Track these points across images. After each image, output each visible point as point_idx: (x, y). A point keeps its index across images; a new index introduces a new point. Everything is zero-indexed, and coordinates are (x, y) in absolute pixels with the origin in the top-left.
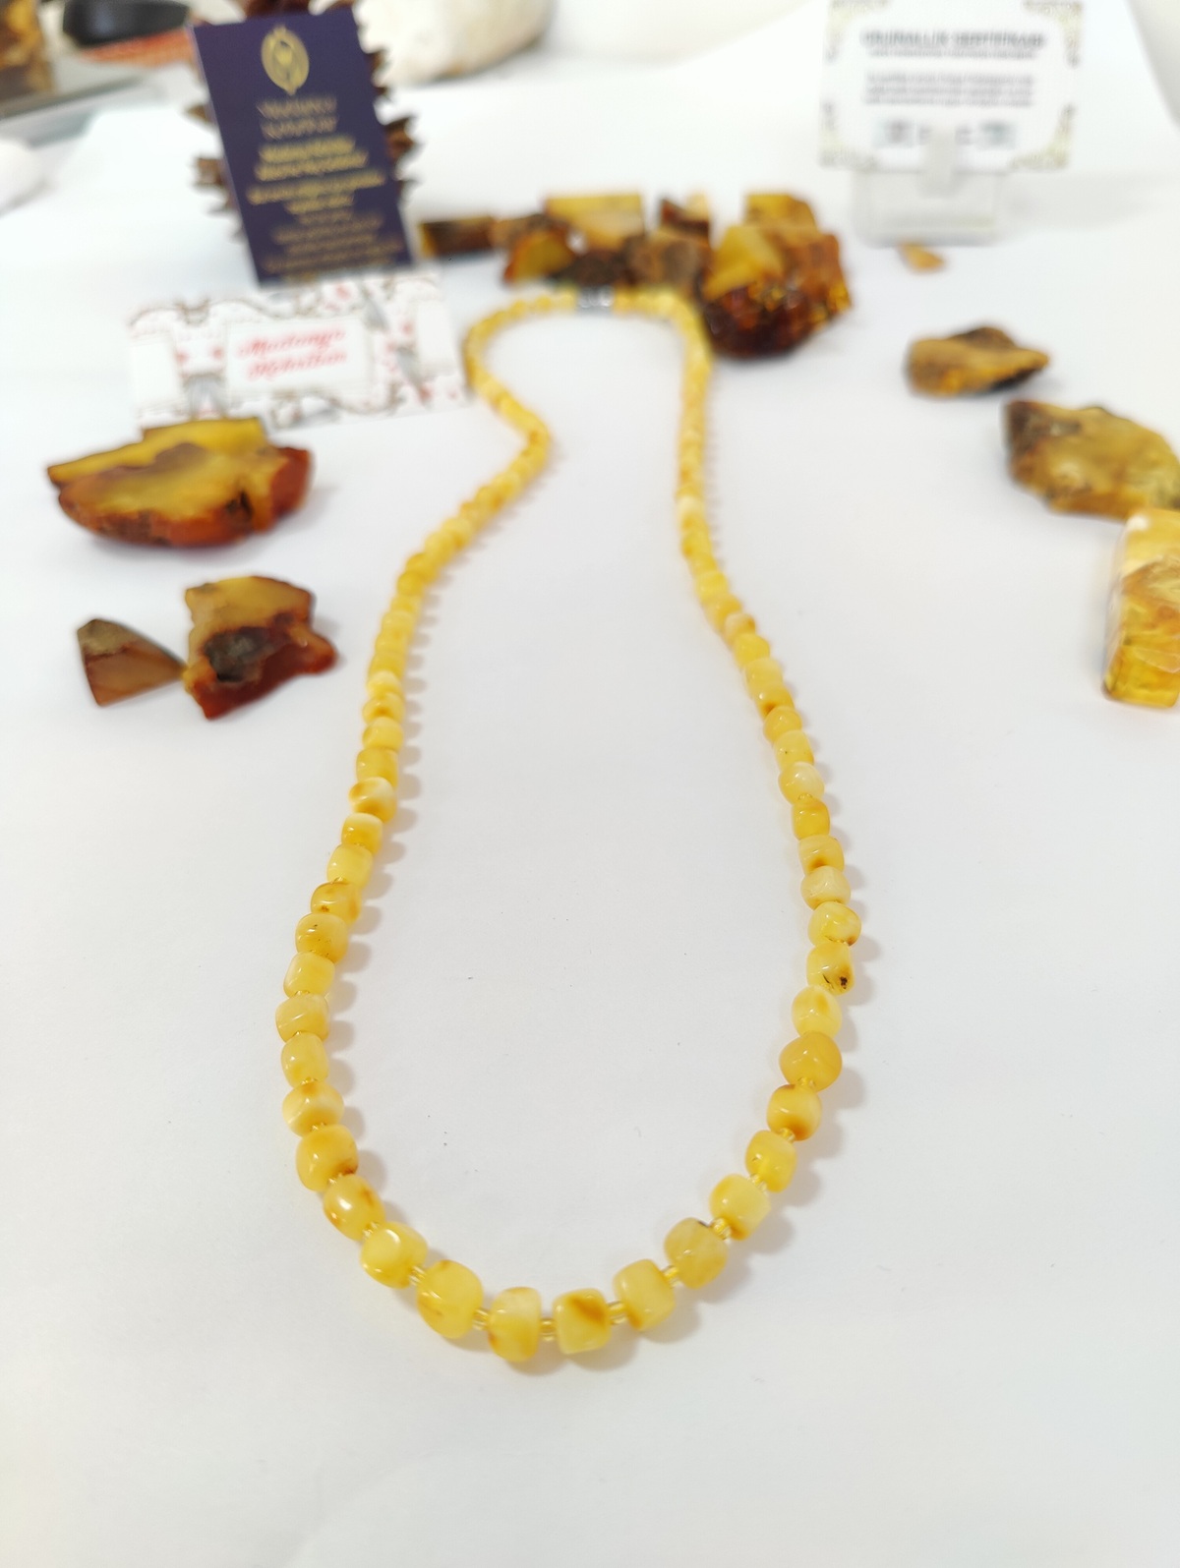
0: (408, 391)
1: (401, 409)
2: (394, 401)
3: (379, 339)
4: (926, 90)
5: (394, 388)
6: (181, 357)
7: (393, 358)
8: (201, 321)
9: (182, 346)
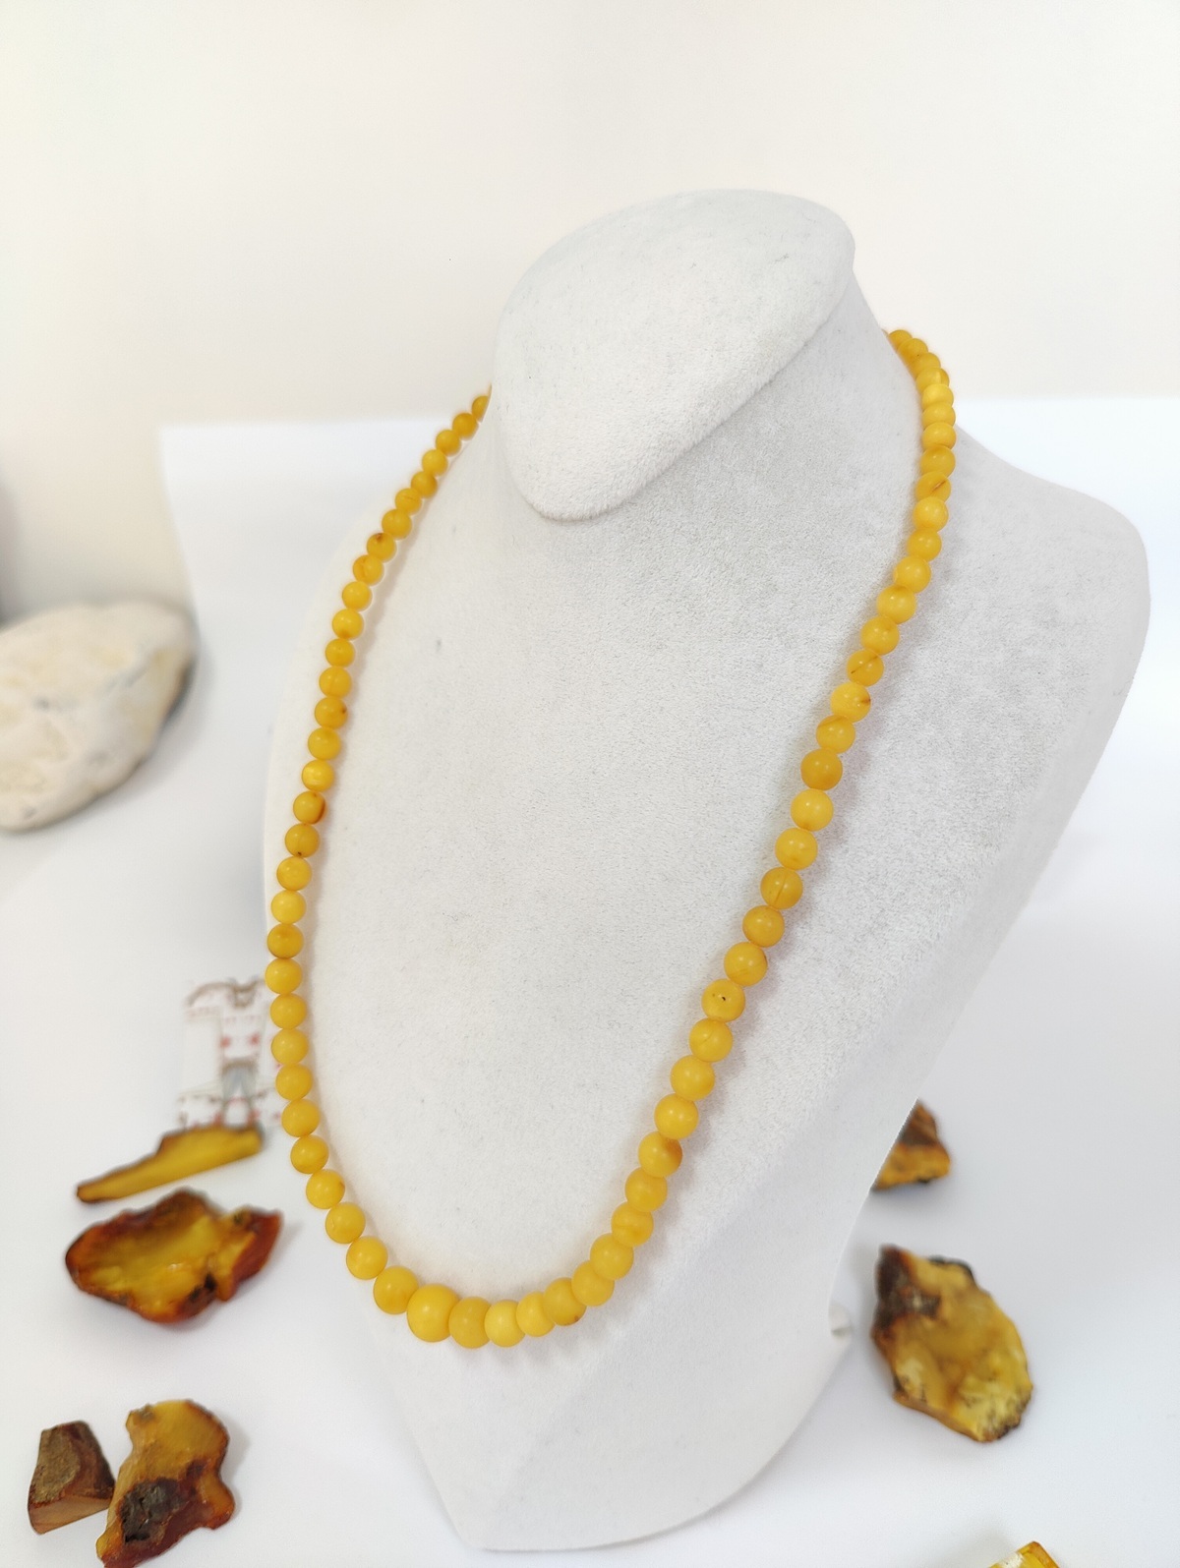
6: (225, 1042)
8: (247, 1003)
9: (228, 1031)
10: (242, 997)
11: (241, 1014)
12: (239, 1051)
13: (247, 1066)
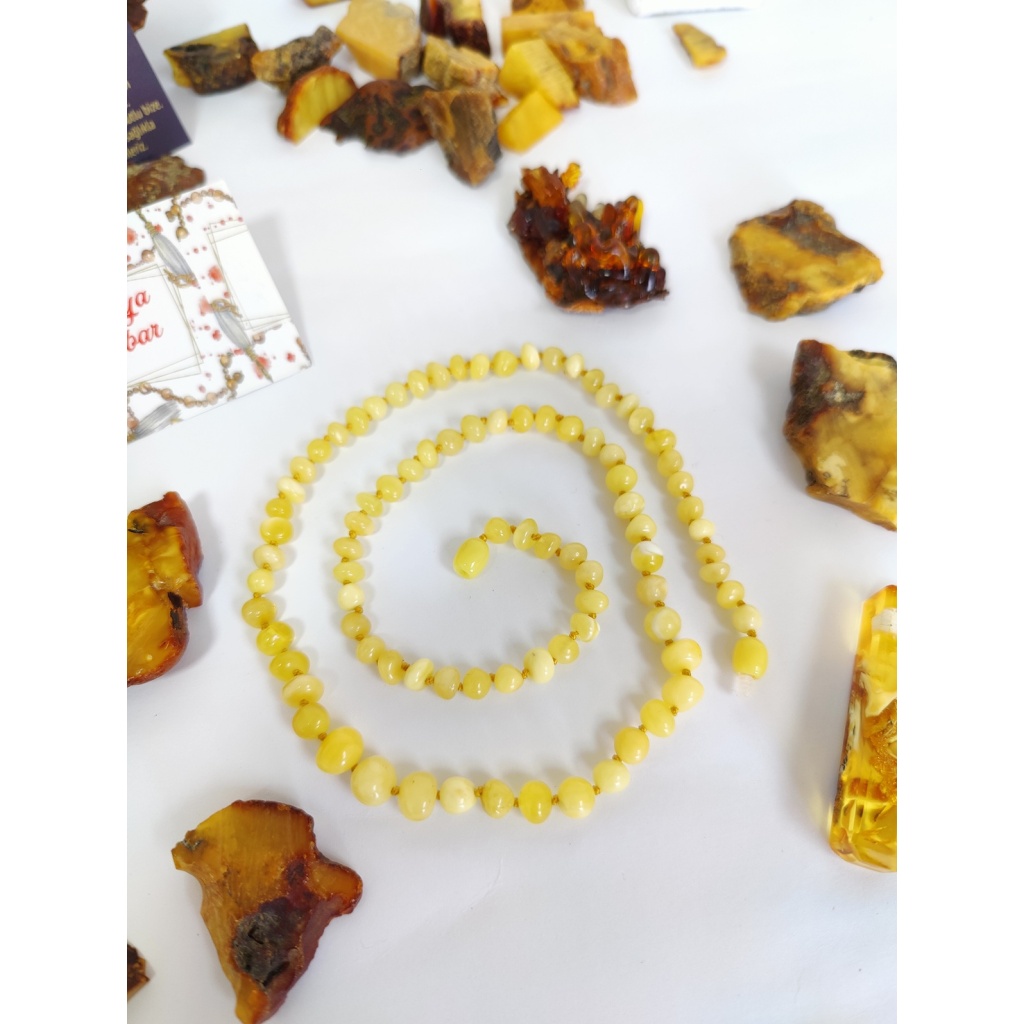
0: (241, 363)
1: (241, 388)
2: (231, 379)
3: (190, 296)
5: (225, 361)
7: (210, 319)
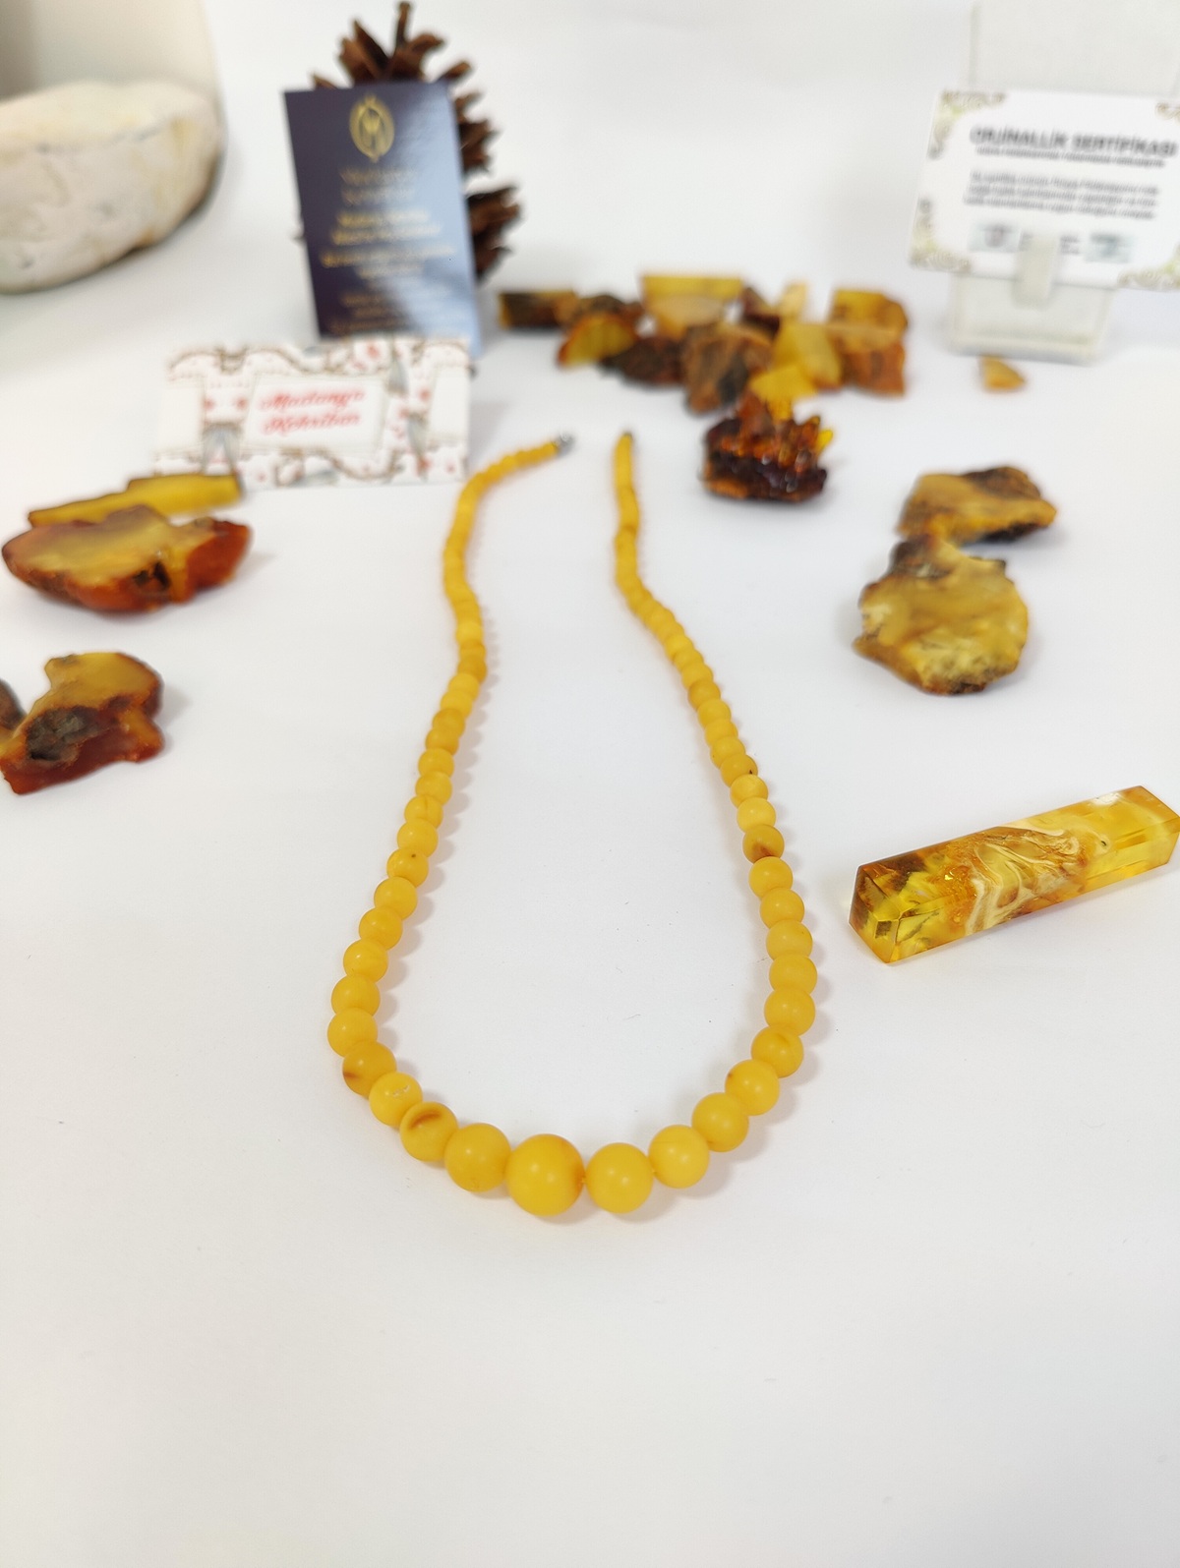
1: (397, 478)
2: (393, 468)
3: (395, 403)
4: (1034, 194)
5: (396, 454)
6: (208, 404)
7: (403, 424)
8: (235, 369)
9: (211, 393)
10: (230, 364)
11: (226, 379)
12: (224, 411)
13: (233, 427)
